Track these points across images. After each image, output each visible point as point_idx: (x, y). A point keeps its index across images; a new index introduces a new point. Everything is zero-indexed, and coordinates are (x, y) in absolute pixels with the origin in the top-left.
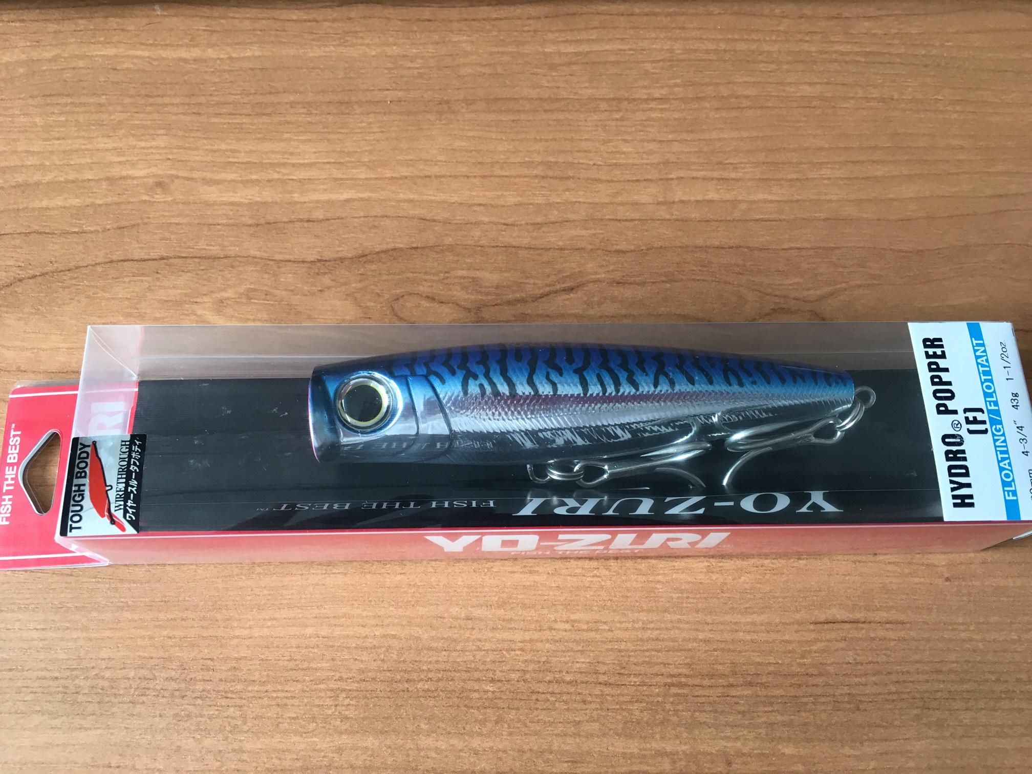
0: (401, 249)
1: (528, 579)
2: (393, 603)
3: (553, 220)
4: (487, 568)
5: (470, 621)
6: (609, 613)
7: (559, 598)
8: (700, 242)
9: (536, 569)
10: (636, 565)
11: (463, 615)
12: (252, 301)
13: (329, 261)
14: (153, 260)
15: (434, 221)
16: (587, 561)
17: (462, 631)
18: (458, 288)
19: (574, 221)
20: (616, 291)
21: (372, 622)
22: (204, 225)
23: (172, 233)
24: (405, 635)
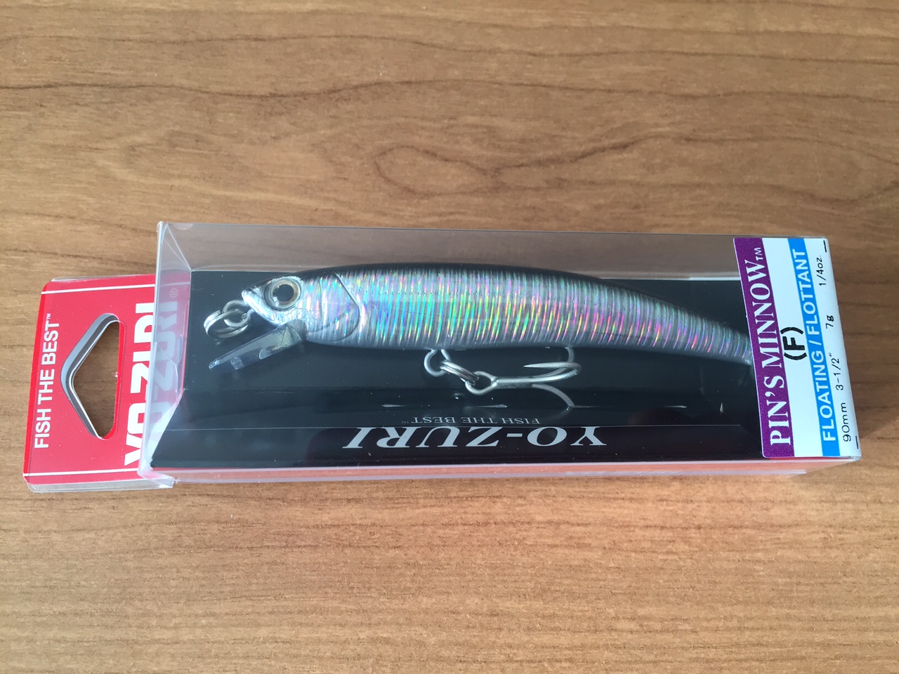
0: (388, 84)
1: (576, 557)
2: (385, 591)
3: (596, 50)
4: (518, 540)
5: (496, 619)
6: (691, 606)
7: (621, 584)
8: (795, 87)
9: (587, 541)
10: (726, 536)
11: (485, 609)
12: (177, 149)
13: (287, 96)
14: (36, 87)
15: (433, 46)
16: (658, 531)
17: (484, 633)
18: (467, 139)
19: (625, 53)
20: (685, 151)
21: (356, 619)
22: (109, 40)
23: (64, 50)
24: (403, 638)
